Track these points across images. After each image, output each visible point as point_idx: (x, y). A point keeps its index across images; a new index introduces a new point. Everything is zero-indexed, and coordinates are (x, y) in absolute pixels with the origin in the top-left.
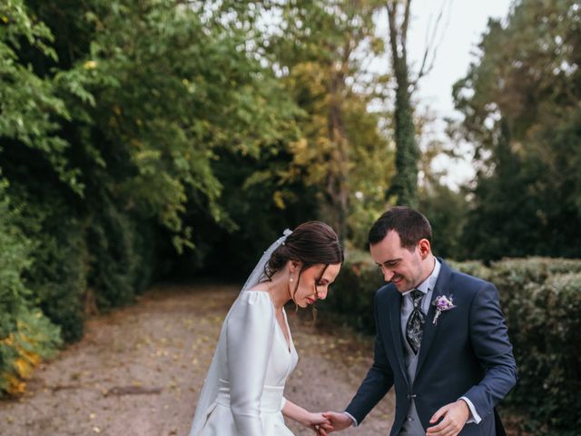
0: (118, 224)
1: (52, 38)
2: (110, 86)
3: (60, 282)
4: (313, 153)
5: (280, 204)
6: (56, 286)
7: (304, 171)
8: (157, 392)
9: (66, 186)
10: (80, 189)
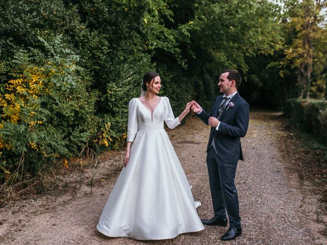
0: (208, 81)
1: (173, 15)
2: (197, 30)
3: (177, 101)
4: (295, 55)
5: (282, 75)
6: (175, 102)
7: (292, 61)
8: (198, 144)
9: (180, 65)
10: (186, 67)
